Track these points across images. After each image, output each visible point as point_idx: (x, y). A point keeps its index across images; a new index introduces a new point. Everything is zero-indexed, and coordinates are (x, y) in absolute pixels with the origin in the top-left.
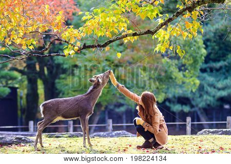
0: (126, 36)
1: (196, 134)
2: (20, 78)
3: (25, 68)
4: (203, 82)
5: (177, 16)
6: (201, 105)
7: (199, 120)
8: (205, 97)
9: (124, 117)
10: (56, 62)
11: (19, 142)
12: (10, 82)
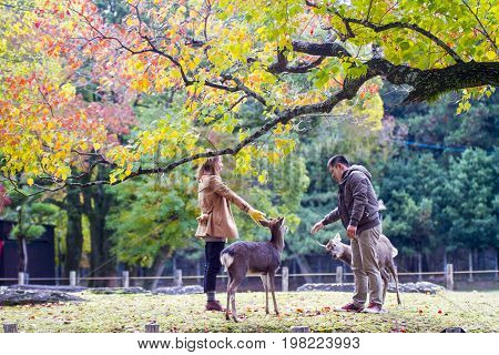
1: (295, 290)
2: (57, 214)
3: (65, 199)
4: (305, 220)
5: (267, 130)
6: (301, 251)
7: (299, 272)
8: (307, 240)
9: (198, 266)
10: (107, 191)
11: (56, 299)
12: (44, 218)
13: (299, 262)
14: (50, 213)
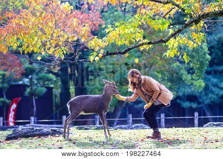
0: (143, 44)
1: (202, 126)
2: (55, 79)
3: (59, 71)
4: (208, 83)
5: (185, 27)
6: (206, 102)
7: (205, 115)
8: (210, 95)
11: (54, 133)
12: (46, 83)
13: (205, 108)
14: (50, 80)
